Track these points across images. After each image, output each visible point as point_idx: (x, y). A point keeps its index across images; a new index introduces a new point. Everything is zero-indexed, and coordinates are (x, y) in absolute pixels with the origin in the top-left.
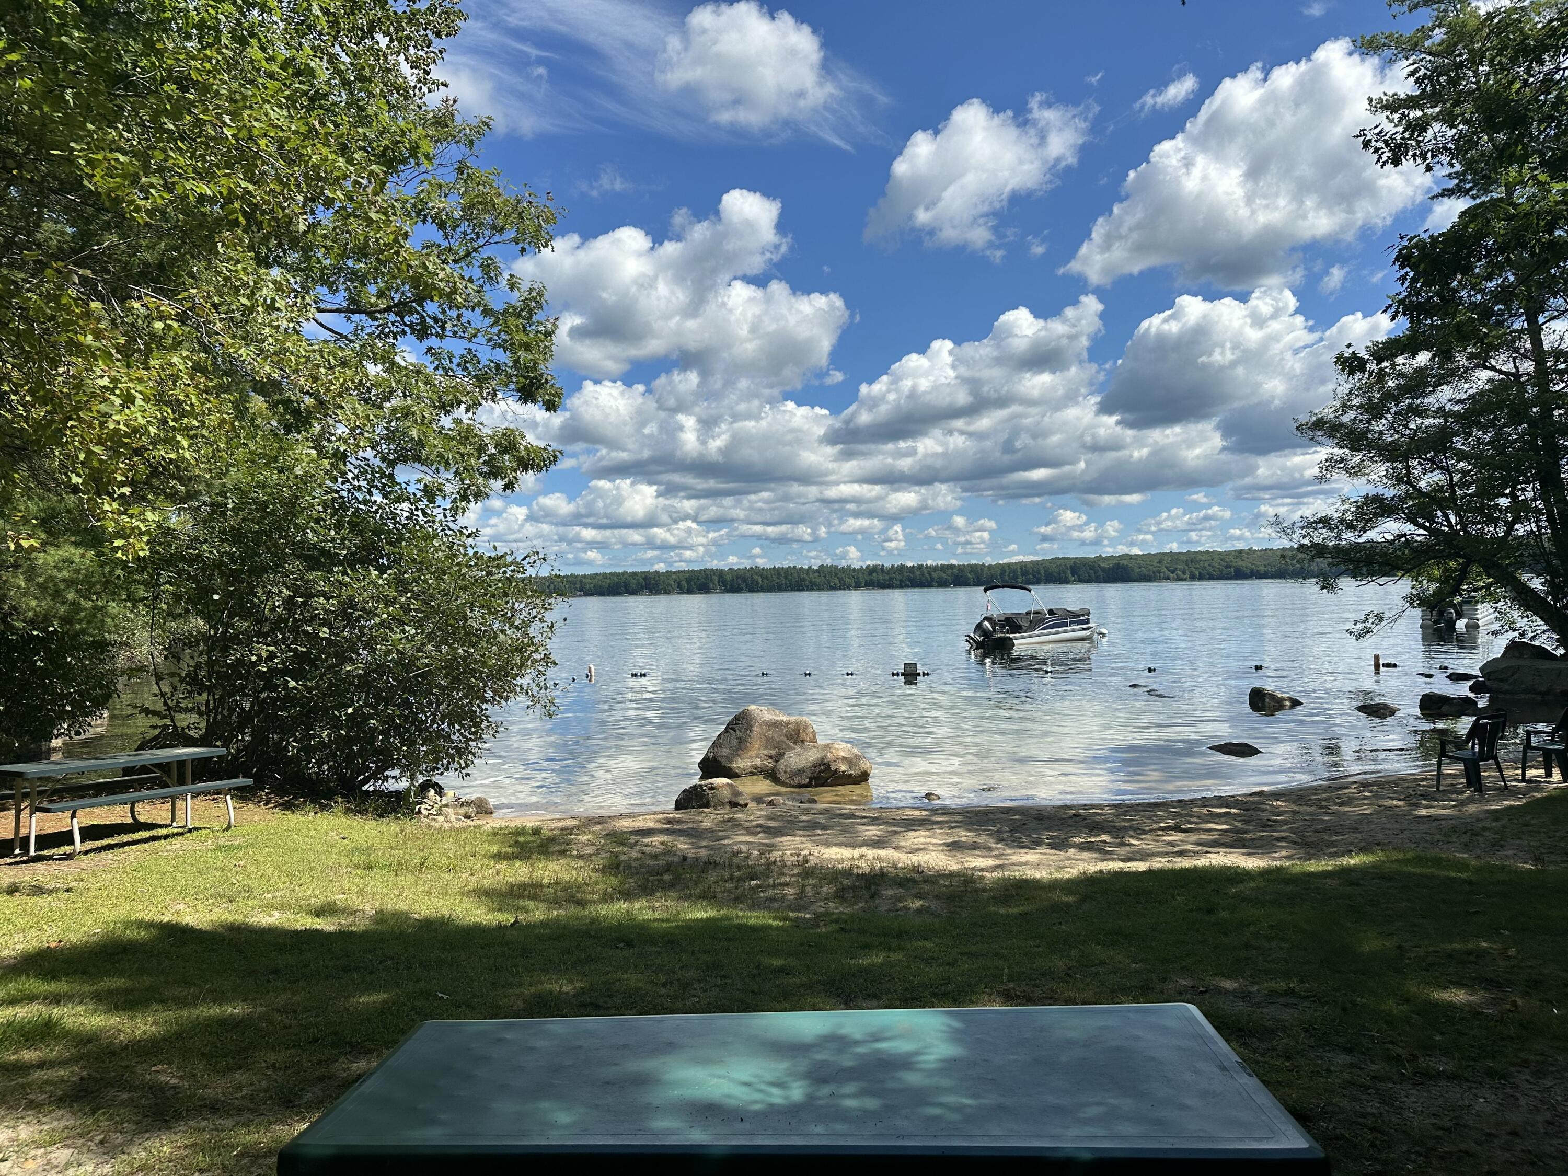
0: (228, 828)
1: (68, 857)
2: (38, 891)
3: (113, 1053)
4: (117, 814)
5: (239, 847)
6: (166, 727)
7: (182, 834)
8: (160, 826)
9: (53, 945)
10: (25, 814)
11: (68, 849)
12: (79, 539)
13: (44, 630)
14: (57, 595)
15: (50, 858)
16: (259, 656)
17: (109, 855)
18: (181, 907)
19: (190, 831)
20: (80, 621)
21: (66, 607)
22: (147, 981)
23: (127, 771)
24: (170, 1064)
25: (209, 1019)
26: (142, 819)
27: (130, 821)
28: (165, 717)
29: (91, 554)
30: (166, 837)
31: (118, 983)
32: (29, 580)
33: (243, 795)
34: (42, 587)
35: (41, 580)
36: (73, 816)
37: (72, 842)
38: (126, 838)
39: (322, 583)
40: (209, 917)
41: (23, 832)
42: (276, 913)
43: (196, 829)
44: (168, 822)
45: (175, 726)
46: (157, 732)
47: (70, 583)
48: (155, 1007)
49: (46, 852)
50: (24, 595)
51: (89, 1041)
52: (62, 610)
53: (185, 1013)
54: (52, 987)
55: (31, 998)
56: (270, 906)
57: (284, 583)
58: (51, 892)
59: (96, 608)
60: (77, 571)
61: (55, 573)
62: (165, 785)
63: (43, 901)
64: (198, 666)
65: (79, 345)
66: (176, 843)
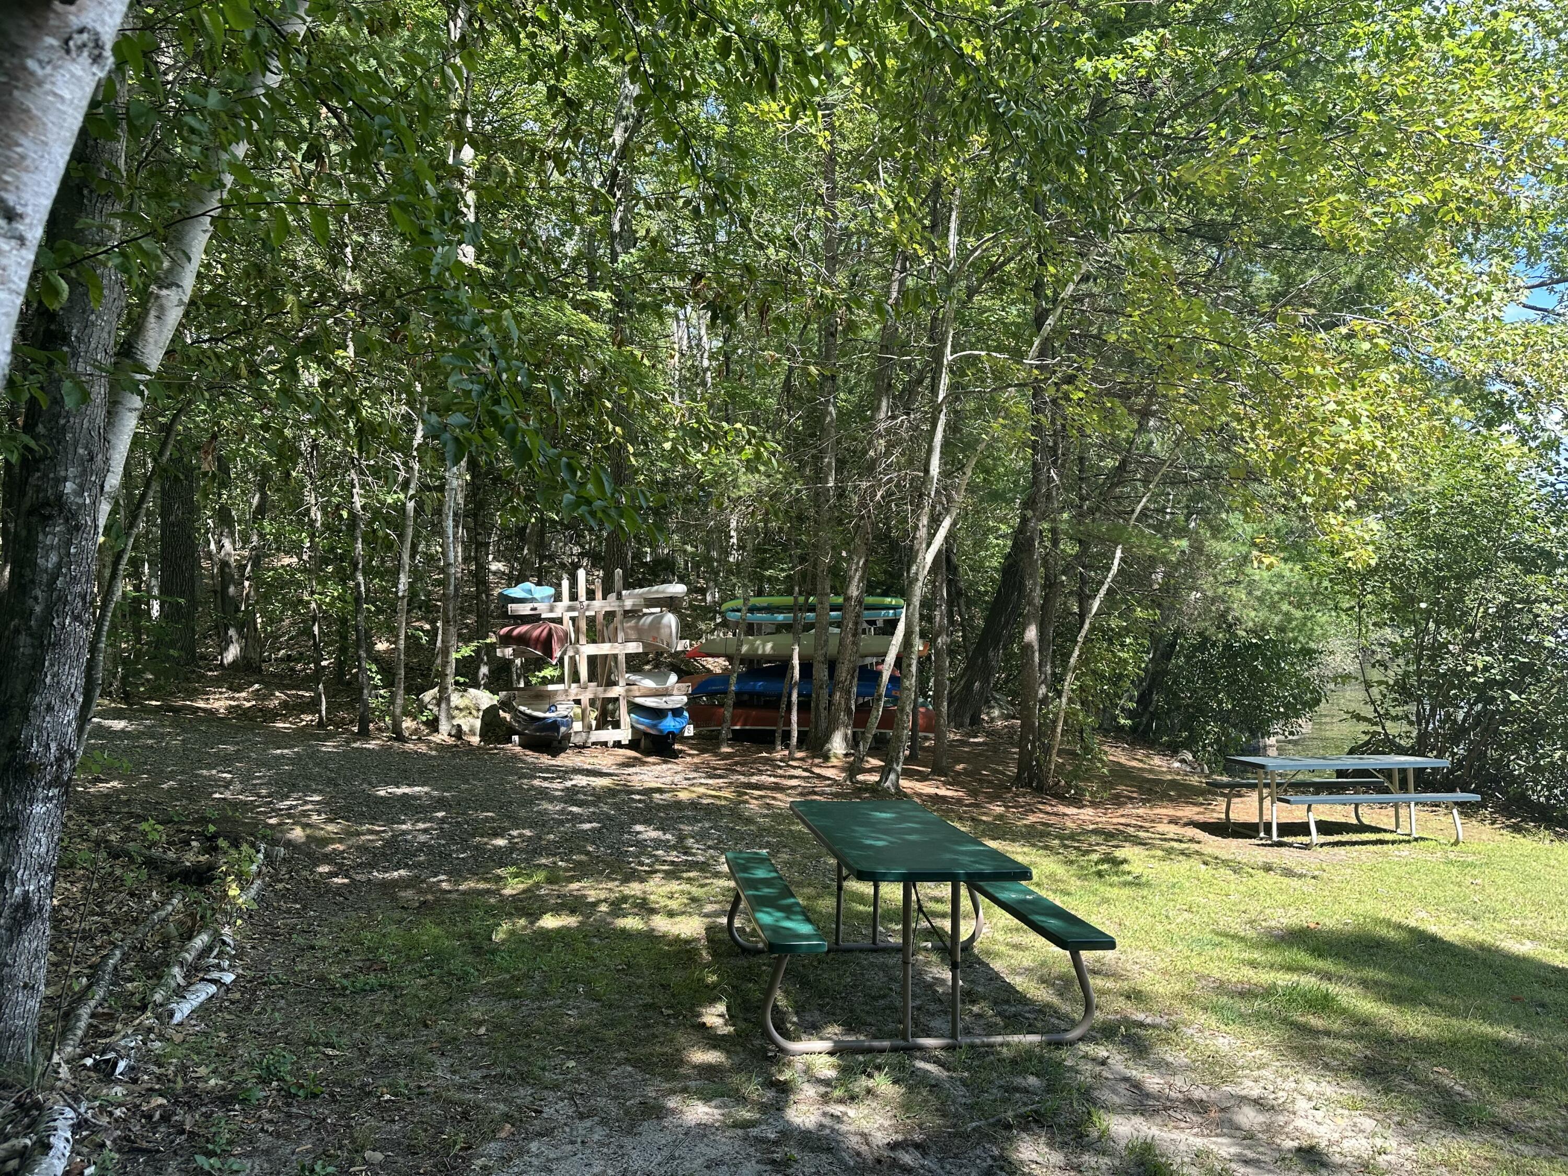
0: (1456, 843)
1: (1307, 847)
2: (1288, 873)
3: (1391, 1043)
4: (1339, 813)
5: (1472, 865)
6: (1375, 733)
7: (1409, 842)
8: (1385, 831)
9: (1312, 926)
10: (1267, 802)
11: (1305, 839)
12: (1286, 555)
13: (1261, 638)
14: (1273, 607)
15: (1290, 845)
16: (1475, 668)
17: (1341, 850)
18: (1423, 914)
19: (1416, 840)
20: (1293, 630)
21: (1280, 617)
22: (1408, 981)
23: (1340, 773)
24: (1451, 1069)
25: (1482, 1035)
26: (1366, 821)
27: (1355, 822)
28: (1376, 724)
29: (1298, 567)
30: (1393, 842)
31: (1381, 976)
32: (1250, 593)
33: (1467, 810)
34: (1260, 600)
35: (1258, 593)
36: (1309, 810)
37: (1309, 833)
38: (1355, 837)
39: (1543, 587)
40: (1454, 931)
41: (1266, 818)
42: (1527, 942)
43: (1422, 839)
44: (1393, 828)
45: (1386, 734)
46: (1367, 738)
47: (1283, 595)
48: (1424, 1008)
49: (1285, 839)
50: (1244, 607)
51: (1365, 1024)
52: (1277, 619)
53: (1454, 1022)
54: (1320, 964)
55: (1307, 970)
56: (1519, 934)
57: (1498, 589)
58: (1301, 876)
59: (1305, 618)
60: (1289, 584)
61: (1270, 586)
62: (1387, 791)
63: (1295, 883)
64: (1406, 674)
65: (1309, 378)
66: (1405, 849)
